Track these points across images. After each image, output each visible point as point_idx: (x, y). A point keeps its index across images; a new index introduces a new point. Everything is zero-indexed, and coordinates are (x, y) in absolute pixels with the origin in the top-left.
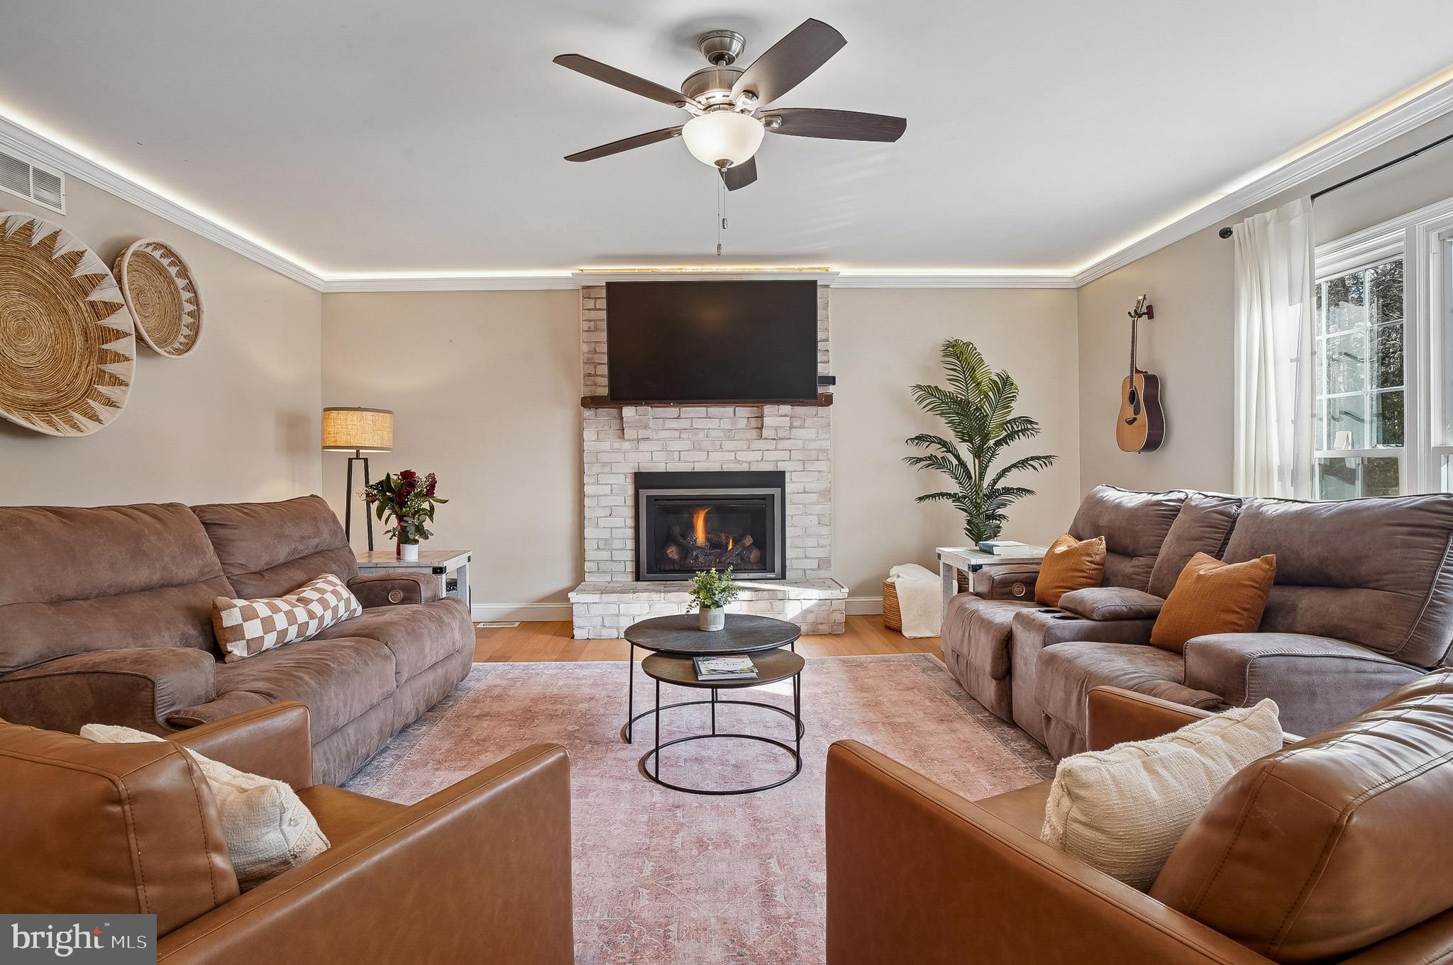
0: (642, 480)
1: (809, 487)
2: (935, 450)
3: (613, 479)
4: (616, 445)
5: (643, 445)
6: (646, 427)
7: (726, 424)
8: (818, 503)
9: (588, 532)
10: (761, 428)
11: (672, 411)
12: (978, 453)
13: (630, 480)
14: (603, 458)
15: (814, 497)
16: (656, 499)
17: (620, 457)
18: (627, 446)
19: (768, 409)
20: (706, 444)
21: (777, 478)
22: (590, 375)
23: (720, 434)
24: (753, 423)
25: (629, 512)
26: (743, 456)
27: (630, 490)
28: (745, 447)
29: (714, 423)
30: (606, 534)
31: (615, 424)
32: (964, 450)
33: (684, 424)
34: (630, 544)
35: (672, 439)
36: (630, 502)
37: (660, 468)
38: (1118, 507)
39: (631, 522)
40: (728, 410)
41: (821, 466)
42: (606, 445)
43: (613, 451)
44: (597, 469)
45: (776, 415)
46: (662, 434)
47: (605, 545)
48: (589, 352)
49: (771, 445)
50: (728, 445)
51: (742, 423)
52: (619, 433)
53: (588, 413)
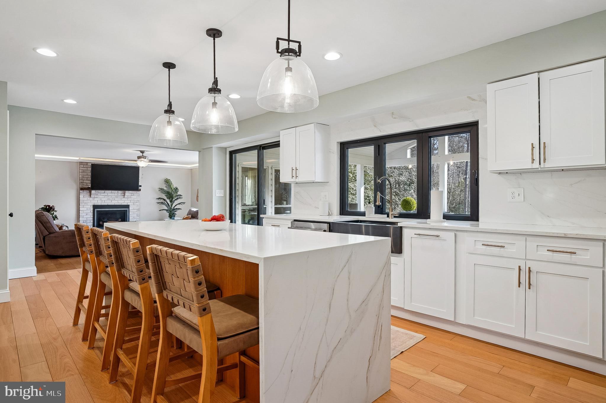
0: (95, 207)
1: (135, 208)
2: (162, 201)
3: (87, 207)
4: (89, 199)
5: (95, 199)
6: (97, 195)
7: (116, 194)
8: (137, 212)
9: (80, 219)
10: (124, 195)
11: (103, 191)
12: (171, 201)
13: (92, 207)
14: (85, 202)
15: (136, 210)
16: (99, 211)
17: (89, 201)
18: (91, 199)
19: (127, 192)
20: (111, 199)
21: (128, 206)
22: (82, 182)
23: (115, 197)
24: (122, 194)
25: (91, 214)
26: (119, 202)
27: (92, 209)
28: (120, 200)
29: (113, 194)
30: (86, 219)
31: (89, 194)
32: (168, 201)
33: (106, 194)
34: (92, 221)
35: (103, 198)
36: (92, 212)
37: (100, 204)
38: (193, 211)
39: (92, 216)
40: (117, 191)
41: (137, 204)
42: (86, 199)
43: (87, 200)
44: (83, 204)
45: (128, 193)
46: (100, 196)
47: (85, 221)
48: (82, 177)
49: (126, 199)
50: (116, 199)
51: (120, 194)
52: (89, 196)
53: (81, 191)
